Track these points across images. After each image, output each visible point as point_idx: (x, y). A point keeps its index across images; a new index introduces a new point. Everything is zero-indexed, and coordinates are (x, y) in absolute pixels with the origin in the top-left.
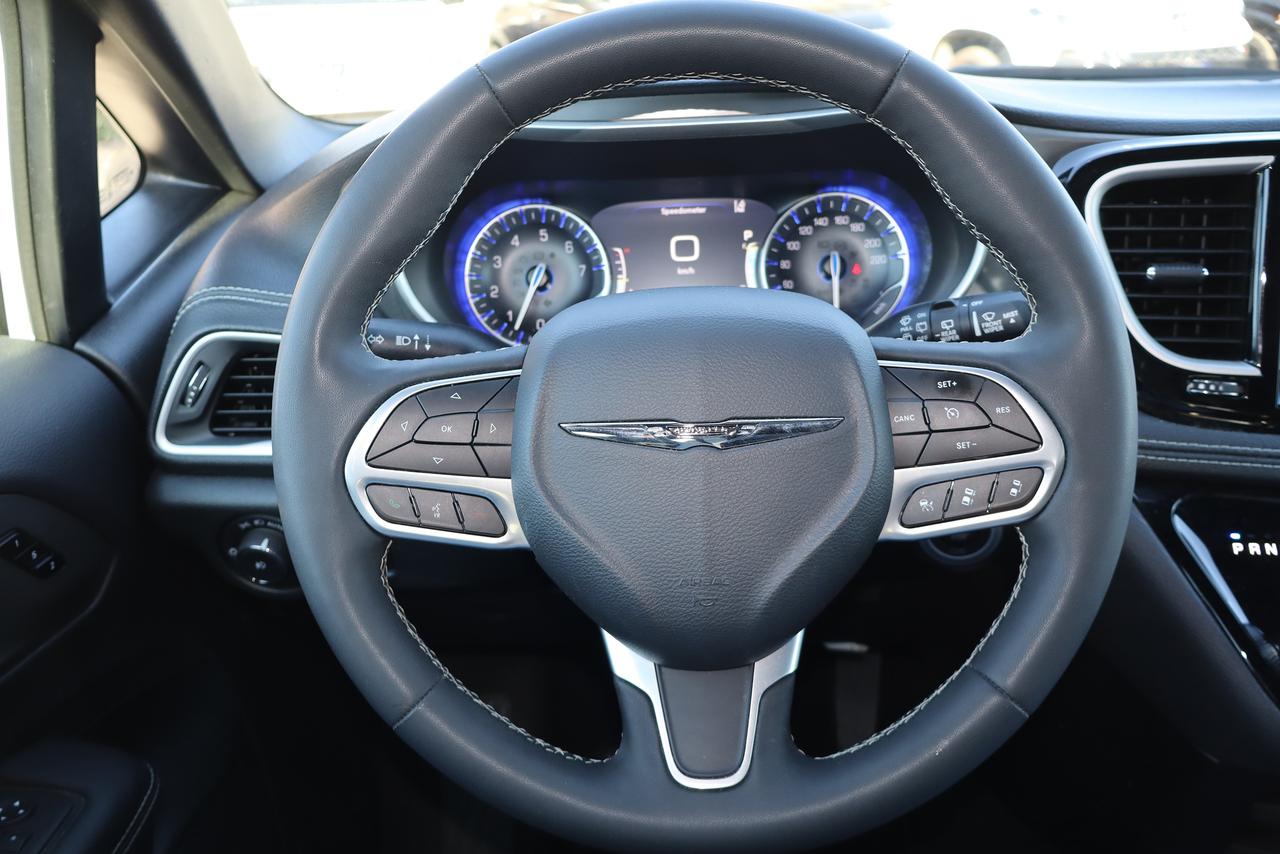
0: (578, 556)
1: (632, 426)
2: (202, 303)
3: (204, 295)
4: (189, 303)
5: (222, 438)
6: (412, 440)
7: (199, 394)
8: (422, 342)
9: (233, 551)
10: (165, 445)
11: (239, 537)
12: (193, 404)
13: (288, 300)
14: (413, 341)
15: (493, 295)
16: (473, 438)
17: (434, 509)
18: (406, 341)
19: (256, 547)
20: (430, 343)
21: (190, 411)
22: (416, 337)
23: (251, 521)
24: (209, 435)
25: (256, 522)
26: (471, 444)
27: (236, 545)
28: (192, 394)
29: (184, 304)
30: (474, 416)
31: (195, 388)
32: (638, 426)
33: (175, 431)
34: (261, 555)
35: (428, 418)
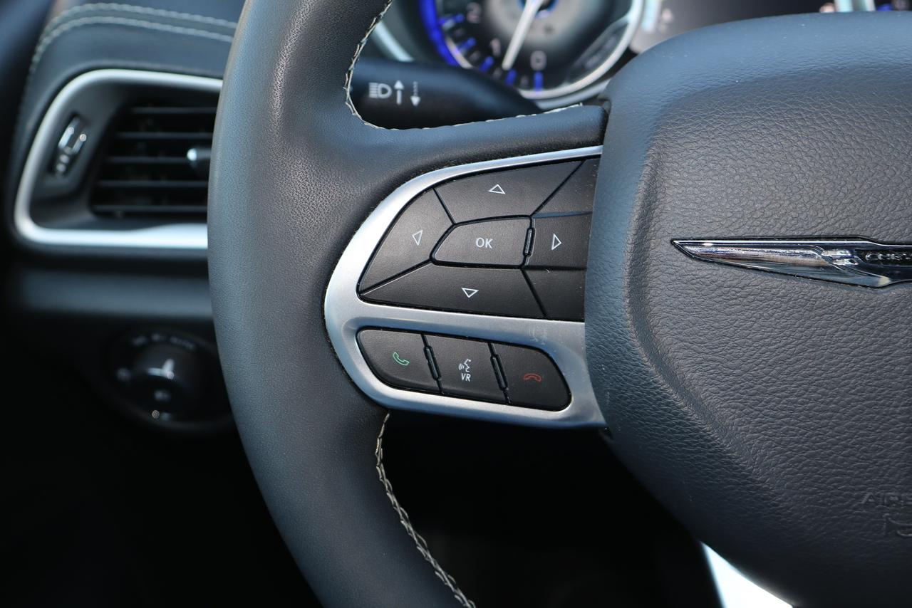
0: (699, 452)
1: (796, 247)
2: (75, 28)
3: (76, 16)
4: (56, 27)
5: (107, 221)
6: (431, 260)
7: (74, 158)
8: (407, 93)
9: (123, 374)
10: (29, 230)
11: (132, 356)
12: (66, 172)
13: (231, 33)
14: (395, 91)
15: (473, 17)
16: (525, 256)
17: (461, 367)
18: (384, 91)
19: (156, 372)
20: (419, 95)
21: (62, 180)
22: (399, 85)
23: (149, 335)
24: (87, 216)
25: (156, 337)
26: (522, 267)
27: (129, 366)
28: (64, 159)
29: (48, 28)
30: (526, 222)
31: (68, 150)
32: (806, 247)
33: (43, 211)
34: (161, 382)
35: (454, 225)
